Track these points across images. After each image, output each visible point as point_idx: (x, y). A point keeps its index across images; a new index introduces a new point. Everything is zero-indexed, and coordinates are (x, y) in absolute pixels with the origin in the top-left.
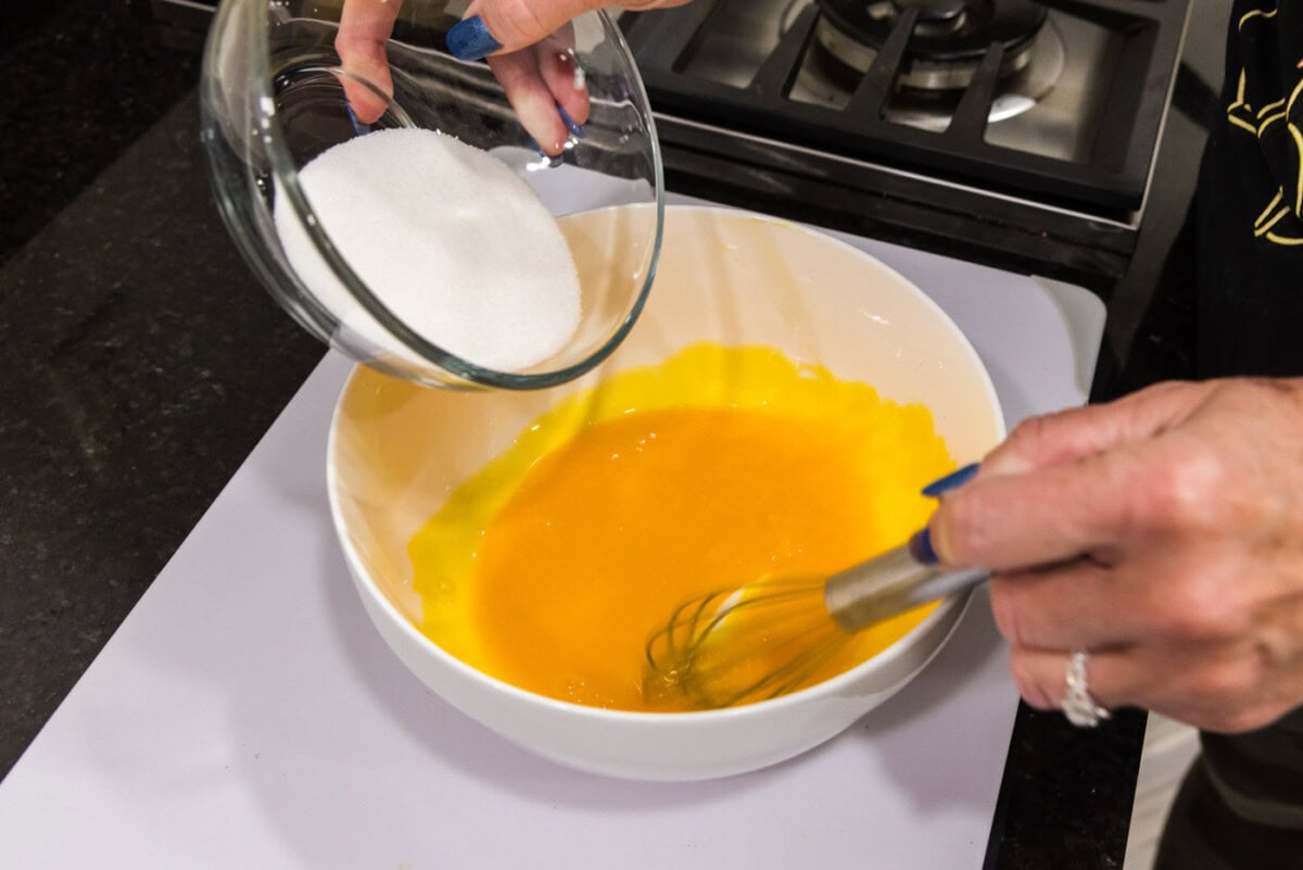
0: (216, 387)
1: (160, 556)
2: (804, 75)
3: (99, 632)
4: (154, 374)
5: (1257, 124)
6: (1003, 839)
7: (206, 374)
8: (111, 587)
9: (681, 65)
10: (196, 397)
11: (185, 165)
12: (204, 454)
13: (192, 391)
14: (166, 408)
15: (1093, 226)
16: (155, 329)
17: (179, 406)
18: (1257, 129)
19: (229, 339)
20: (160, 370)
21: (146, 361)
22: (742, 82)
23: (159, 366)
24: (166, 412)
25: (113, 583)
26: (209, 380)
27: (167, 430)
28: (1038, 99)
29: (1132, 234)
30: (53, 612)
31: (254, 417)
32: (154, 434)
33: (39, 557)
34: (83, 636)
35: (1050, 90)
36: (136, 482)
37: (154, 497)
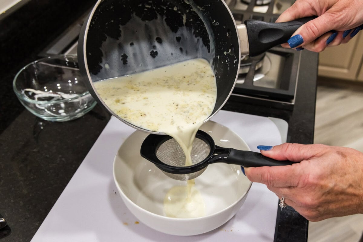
0: (63, 159)
3: (38, 223)
12: (62, 176)
16: (46, 146)
17: (54, 165)
19: (65, 147)
20: (48, 156)
21: (44, 154)
24: (51, 166)
25: (41, 210)
26: (61, 157)
27: (51, 171)
28: (265, 75)
29: (293, 105)
30: (26, 218)
31: (74, 166)
32: (48, 172)
33: (21, 205)
34: (34, 224)
35: (268, 72)
36: (45, 184)
37: (49, 188)
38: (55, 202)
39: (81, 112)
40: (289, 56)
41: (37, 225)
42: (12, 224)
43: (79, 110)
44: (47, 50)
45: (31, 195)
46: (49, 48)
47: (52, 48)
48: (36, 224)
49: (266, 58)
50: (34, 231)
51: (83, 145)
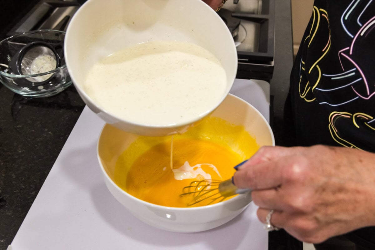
0: (50, 133)
3: (34, 192)
7: (46, 130)
8: (35, 181)
10: (45, 136)
12: (51, 148)
16: (29, 122)
17: (41, 138)
19: (50, 121)
20: (33, 131)
21: (29, 129)
25: (35, 180)
26: (48, 131)
27: (39, 144)
28: (242, 42)
29: (273, 67)
30: (21, 189)
32: (36, 146)
33: (13, 177)
34: (30, 193)
35: (244, 40)
36: (35, 157)
37: (40, 160)
39: (61, 86)
40: (263, 22)
42: (8, 196)
43: (59, 85)
44: (16, 29)
45: (22, 168)
46: (18, 27)
47: (21, 27)
48: (32, 193)
49: (240, 27)
50: (32, 200)
51: (68, 118)
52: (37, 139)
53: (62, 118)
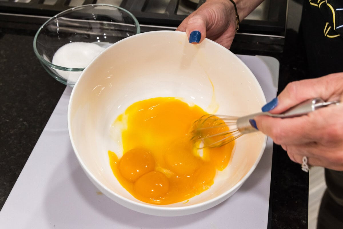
0: (25, 123)
1: (17, 174)
2: (180, 7)
3: (3, 198)
4: (6, 122)
5: (318, 4)
6: (272, 220)
7: (21, 119)
8: (5, 185)
9: (143, 10)
10: (20, 126)
11: (5, 60)
12: (25, 143)
13: (18, 125)
14: (11, 131)
15: (271, 38)
16: (4, 109)
17: (15, 130)
18: (318, 5)
19: (26, 109)
20: (8, 120)
21: (3, 118)
22: (162, 12)
23: (8, 119)
24: (12, 132)
25: (5, 183)
26: (22, 121)
27: (13, 137)
31: (37, 130)
32: (9, 139)
36: (7, 153)
37: (12, 157)
38: (20, 173)
41: (2, 200)
51: (45, 104)
52: (10, 130)
53: (40, 104)
